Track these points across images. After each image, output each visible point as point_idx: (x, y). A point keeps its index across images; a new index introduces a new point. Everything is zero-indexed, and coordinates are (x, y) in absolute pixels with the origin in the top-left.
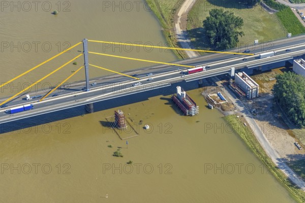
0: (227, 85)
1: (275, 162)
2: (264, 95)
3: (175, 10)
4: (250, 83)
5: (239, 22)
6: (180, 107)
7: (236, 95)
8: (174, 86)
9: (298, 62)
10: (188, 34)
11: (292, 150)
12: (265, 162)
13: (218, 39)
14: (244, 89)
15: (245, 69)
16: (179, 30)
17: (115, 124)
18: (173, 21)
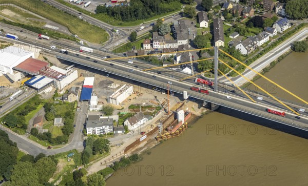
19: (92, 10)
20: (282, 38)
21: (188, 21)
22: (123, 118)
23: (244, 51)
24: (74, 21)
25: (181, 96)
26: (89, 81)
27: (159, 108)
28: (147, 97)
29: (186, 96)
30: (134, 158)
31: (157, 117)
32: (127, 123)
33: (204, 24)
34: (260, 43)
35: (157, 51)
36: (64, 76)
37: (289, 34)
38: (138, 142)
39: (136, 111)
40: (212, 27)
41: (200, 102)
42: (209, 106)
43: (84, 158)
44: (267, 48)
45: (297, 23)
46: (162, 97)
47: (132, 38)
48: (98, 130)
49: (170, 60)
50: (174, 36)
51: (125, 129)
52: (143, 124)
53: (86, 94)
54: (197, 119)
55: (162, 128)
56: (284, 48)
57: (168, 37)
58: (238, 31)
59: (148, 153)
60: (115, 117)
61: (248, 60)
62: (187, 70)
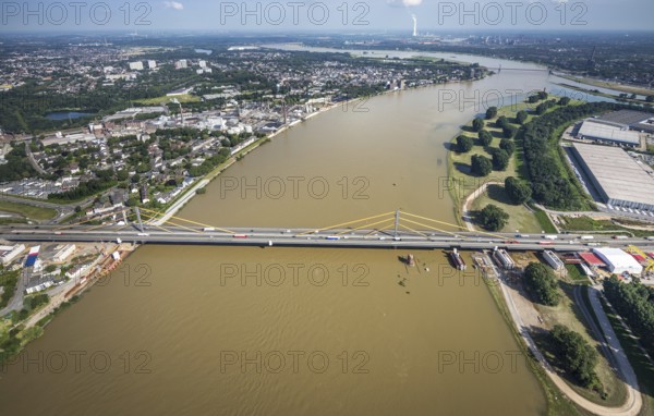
0: (490, 254)
1: (520, 329)
2: (516, 269)
3: (465, 197)
4: (508, 260)
5: (506, 216)
6: (454, 262)
7: (496, 264)
8: (452, 248)
9: (548, 252)
10: (471, 213)
11: (536, 323)
12: (510, 325)
13: (490, 222)
14: (502, 262)
15: (506, 248)
16: (465, 209)
17: (406, 261)
18: (463, 203)
19: (46, 197)
20: (189, 189)
21: (122, 191)
22: (64, 270)
23: (163, 201)
24: (27, 208)
25: (116, 242)
26: (35, 250)
27: (98, 255)
28: (88, 248)
29: (119, 241)
30: (75, 299)
31: (96, 262)
32: (67, 274)
33: (134, 191)
34: (174, 195)
35: (98, 215)
36: (9, 252)
37: (193, 185)
38: (79, 285)
39: (77, 262)
40: (140, 191)
41: (132, 242)
42: (139, 242)
43: (24, 315)
44: (180, 196)
45: (198, 178)
46: (100, 246)
47: (78, 210)
48: (38, 288)
49: (108, 219)
50: (112, 203)
51: (67, 278)
52: (84, 270)
53: (31, 260)
54: (130, 253)
55: (100, 269)
56: (192, 193)
57: (108, 203)
58: (159, 190)
59: (88, 291)
60: (58, 272)
61: (167, 206)
62: (121, 223)
